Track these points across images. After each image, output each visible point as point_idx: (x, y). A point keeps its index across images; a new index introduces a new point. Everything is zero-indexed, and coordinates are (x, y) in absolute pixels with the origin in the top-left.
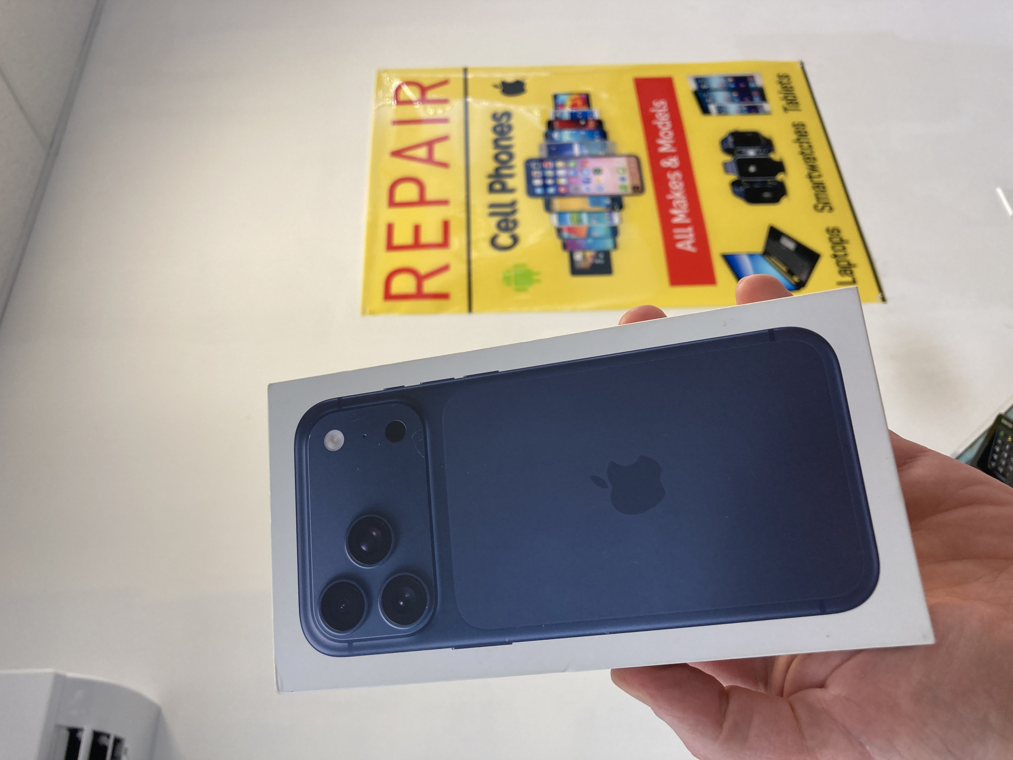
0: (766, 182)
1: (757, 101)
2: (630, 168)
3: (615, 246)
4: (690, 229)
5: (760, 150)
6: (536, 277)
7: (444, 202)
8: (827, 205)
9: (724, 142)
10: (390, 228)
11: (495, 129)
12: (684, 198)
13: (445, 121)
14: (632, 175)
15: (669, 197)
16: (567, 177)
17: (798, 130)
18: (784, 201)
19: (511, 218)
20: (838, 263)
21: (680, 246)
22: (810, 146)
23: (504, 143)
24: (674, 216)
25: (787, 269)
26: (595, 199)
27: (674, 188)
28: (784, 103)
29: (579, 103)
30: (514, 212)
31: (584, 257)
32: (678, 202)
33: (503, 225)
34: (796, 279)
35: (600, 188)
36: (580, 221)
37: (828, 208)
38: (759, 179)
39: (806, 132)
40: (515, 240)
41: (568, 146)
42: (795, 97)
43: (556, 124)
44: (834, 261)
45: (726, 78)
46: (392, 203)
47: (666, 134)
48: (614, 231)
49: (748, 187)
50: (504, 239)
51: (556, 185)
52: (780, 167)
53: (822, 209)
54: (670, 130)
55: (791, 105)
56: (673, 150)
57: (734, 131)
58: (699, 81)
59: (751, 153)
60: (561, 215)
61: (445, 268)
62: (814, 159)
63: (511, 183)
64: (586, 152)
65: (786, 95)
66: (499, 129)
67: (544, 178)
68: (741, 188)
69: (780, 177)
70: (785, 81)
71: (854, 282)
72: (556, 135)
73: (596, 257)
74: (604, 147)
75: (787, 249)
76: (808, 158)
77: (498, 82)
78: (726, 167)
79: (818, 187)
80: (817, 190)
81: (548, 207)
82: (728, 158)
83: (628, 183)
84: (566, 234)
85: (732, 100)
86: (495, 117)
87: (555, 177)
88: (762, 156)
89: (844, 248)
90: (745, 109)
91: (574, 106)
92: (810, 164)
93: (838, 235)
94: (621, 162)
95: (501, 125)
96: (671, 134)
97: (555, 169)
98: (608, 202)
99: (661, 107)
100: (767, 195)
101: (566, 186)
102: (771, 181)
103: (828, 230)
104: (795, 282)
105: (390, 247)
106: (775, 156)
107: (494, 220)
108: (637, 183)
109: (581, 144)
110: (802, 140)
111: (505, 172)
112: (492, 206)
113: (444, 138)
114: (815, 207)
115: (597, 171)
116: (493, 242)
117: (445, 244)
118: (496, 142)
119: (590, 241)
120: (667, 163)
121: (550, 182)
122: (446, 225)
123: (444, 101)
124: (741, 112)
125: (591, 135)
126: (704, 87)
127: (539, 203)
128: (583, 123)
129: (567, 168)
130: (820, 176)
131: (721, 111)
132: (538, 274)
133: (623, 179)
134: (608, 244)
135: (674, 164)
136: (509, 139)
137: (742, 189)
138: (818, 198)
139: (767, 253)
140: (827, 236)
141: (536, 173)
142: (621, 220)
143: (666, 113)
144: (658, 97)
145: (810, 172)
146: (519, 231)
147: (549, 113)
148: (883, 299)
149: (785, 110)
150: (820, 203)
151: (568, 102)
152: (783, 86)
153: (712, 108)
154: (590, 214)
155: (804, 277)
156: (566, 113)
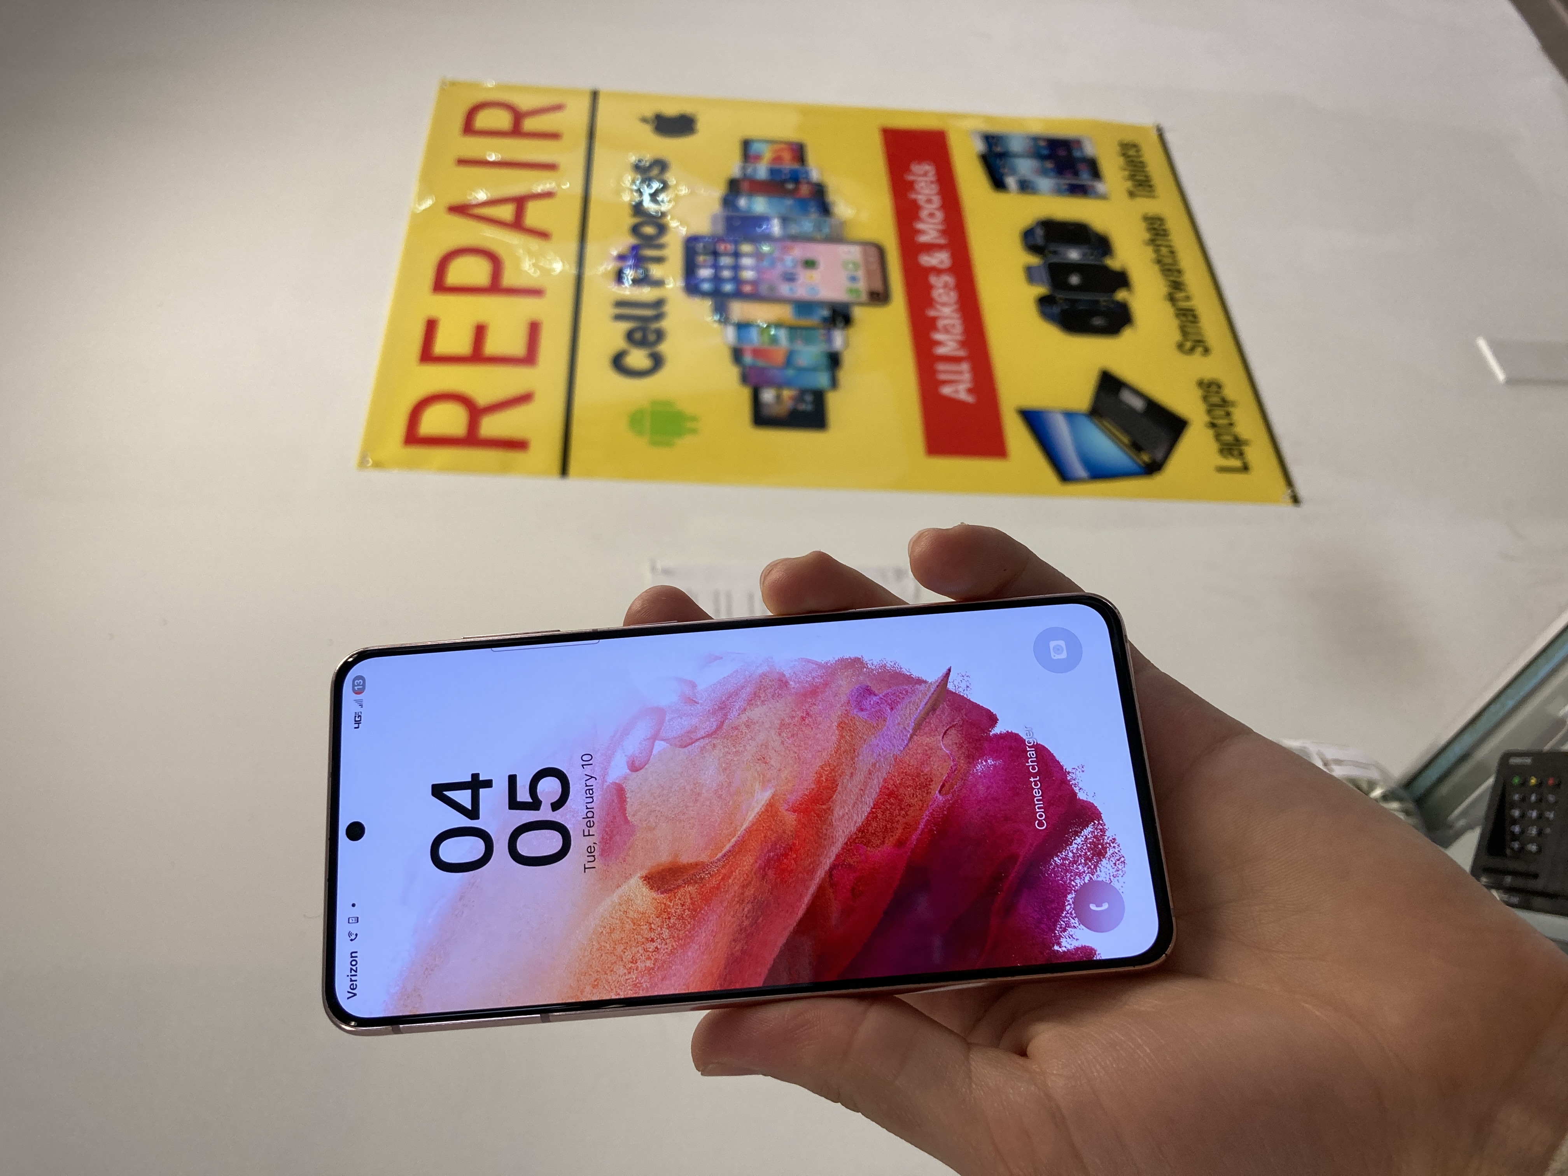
0: (1097, 302)
1: (1085, 178)
2: (867, 262)
3: (834, 383)
4: (965, 367)
5: (1089, 252)
6: (689, 425)
7: (535, 292)
8: (1199, 344)
9: (1028, 236)
10: (431, 327)
12: (956, 315)
13: (550, 167)
14: (869, 274)
16: (757, 269)
17: (1151, 226)
18: (1127, 334)
19: (655, 326)
20: (1218, 437)
21: (946, 390)
22: (1172, 252)
24: (938, 343)
25: (1131, 441)
26: (804, 307)
27: (940, 300)
28: (1129, 184)
29: (787, 156)
30: (659, 317)
31: (778, 397)
32: (946, 322)
33: (638, 336)
34: (1146, 458)
35: (812, 289)
36: (774, 340)
37: (1200, 350)
38: (1086, 296)
39: (1165, 230)
40: (658, 362)
41: (761, 220)
42: (1147, 176)
43: (745, 186)
44: (1210, 433)
45: (1035, 139)
46: (440, 287)
47: (931, 215)
48: (834, 361)
49: (1066, 308)
50: (638, 358)
51: (737, 280)
52: (1121, 280)
53: (1192, 350)
54: (937, 209)
55: (1140, 188)
56: (942, 241)
57: (1045, 219)
58: (990, 140)
59: (1074, 255)
60: (742, 327)
61: (524, 398)
62: (1179, 272)
63: (658, 271)
64: (794, 229)
65: (1133, 173)
67: (717, 267)
68: (1054, 307)
69: (1121, 295)
70: (1132, 152)
71: (1245, 468)
72: (742, 202)
73: (800, 397)
74: (823, 226)
75: (1131, 410)
76: (1169, 270)
77: (649, 111)
78: (1031, 274)
79: (1184, 315)
80: (1184, 319)
81: (721, 315)
82: (1034, 260)
83: (862, 286)
84: (748, 359)
85: (1044, 172)
86: (639, 164)
87: (736, 268)
88: (1091, 260)
89: (1228, 414)
90: (1066, 187)
91: (777, 159)
92: (1172, 278)
93: (1217, 392)
94: (853, 253)
96: (940, 216)
97: (737, 255)
98: (826, 313)
99: (925, 174)
100: (1098, 321)
101: (754, 283)
102: (1105, 301)
103: (1201, 384)
104: (1144, 462)
105: (427, 355)
106: (1114, 263)
107: (623, 327)
108: (878, 286)
109: (784, 221)
110: (1159, 242)
111: (649, 252)
112: (621, 304)
113: (545, 195)
114: (1180, 346)
115: (810, 264)
116: (618, 362)
117: (530, 358)
118: (638, 207)
119: (790, 372)
120: (928, 260)
121: (726, 274)
122: (534, 329)
123: (554, 136)
124: (1059, 191)
125: (803, 205)
126: (999, 149)
127: (703, 307)
128: (790, 186)
129: (759, 256)
130: (1188, 298)
131: (1025, 187)
132: (694, 419)
133: (853, 279)
134: (822, 380)
135: (942, 262)
136: (661, 202)
137: (1056, 310)
138: (1184, 332)
139: (1096, 412)
140: (1198, 393)
141: (703, 259)
142: (847, 343)
143: (932, 182)
144: (921, 158)
145: (1172, 291)
146: (664, 348)
147: (733, 167)
148: (1295, 500)
149: (1132, 194)
150: (1187, 340)
151: (767, 154)
152: (1129, 159)
153: (1011, 181)
154: (793, 330)
155: (1159, 455)
156: (762, 171)
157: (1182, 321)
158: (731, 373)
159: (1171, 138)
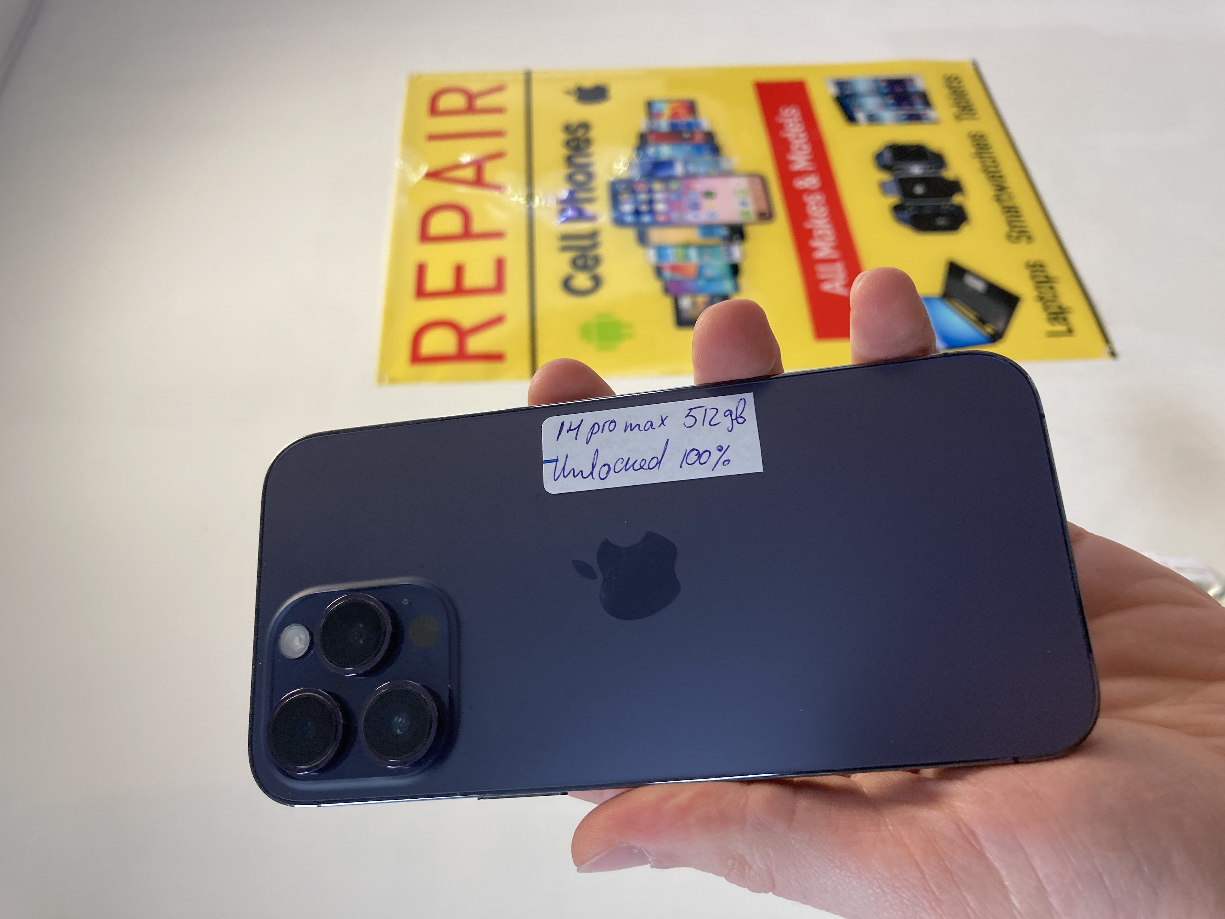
0: (938, 207)
1: (919, 108)
2: (753, 190)
3: (737, 288)
4: (839, 266)
5: (928, 167)
6: (628, 331)
7: (497, 235)
8: (1024, 234)
9: (879, 158)
10: (421, 270)
11: (568, 143)
12: (828, 226)
13: (498, 134)
14: (756, 198)
15: (808, 225)
16: (668, 201)
17: (975, 143)
18: (965, 230)
19: (591, 253)
20: (1046, 308)
21: (826, 287)
22: (994, 162)
23: (580, 160)
24: (814, 249)
25: (976, 316)
26: (708, 229)
27: (814, 215)
28: (955, 110)
29: (682, 111)
30: (595, 246)
31: (694, 304)
32: (821, 232)
33: (580, 262)
34: (989, 329)
35: (713, 214)
36: (686, 257)
37: (1025, 238)
38: (930, 203)
39: (986, 145)
40: (597, 282)
41: (667, 164)
42: (968, 102)
43: (651, 138)
44: (1038, 306)
45: (876, 81)
46: (425, 237)
47: (800, 149)
48: (735, 270)
49: (915, 213)
50: (582, 281)
51: (651, 212)
52: (955, 187)
53: (1018, 238)
54: (806, 143)
55: (963, 112)
56: (811, 168)
57: (891, 144)
58: (841, 85)
59: (916, 170)
60: (661, 250)
61: (498, 320)
62: (1001, 177)
63: (589, 209)
64: (692, 168)
65: (957, 101)
66: (574, 144)
67: (636, 202)
68: (906, 212)
69: (957, 199)
70: (954, 84)
71: (1070, 331)
72: (651, 151)
74: (717, 164)
75: (974, 292)
76: (993, 176)
77: (571, 85)
78: (884, 188)
79: (1009, 212)
80: (1009, 214)
81: (643, 239)
82: (885, 176)
83: (751, 209)
84: (668, 274)
85: (886, 106)
86: (568, 128)
87: (651, 202)
88: (931, 173)
89: (1052, 288)
90: (905, 117)
91: (675, 115)
92: (996, 183)
93: (1043, 271)
94: (740, 184)
95: (577, 139)
96: (807, 148)
97: (650, 191)
98: (724, 232)
99: (792, 117)
100: (941, 221)
101: (667, 214)
102: (945, 205)
103: (1028, 266)
104: (989, 333)
105: (421, 292)
106: (949, 174)
107: (568, 256)
108: (764, 207)
109: (686, 163)
110: (984, 155)
111: (582, 195)
112: (565, 237)
113: (498, 155)
114: (1009, 237)
115: (709, 194)
116: (567, 285)
117: (499, 287)
118: (569, 160)
119: (701, 283)
120: (802, 183)
121: (644, 208)
122: (500, 265)
123: (498, 110)
124: (900, 120)
125: (698, 148)
126: (848, 92)
127: (629, 234)
128: (687, 136)
129: (667, 190)
130: (1011, 198)
131: (872, 119)
132: (629, 326)
133: (744, 204)
134: (726, 286)
135: (812, 184)
136: (588, 155)
137: (906, 215)
138: (1011, 224)
139: (947, 295)
140: (1026, 273)
141: (625, 197)
142: (744, 255)
143: (799, 122)
144: (788, 102)
145: (998, 193)
146: (602, 270)
147: (641, 123)
148: (1113, 354)
149: (958, 118)
150: (1014, 231)
151: (666, 110)
152: (953, 90)
153: (860, 116)
154: (701, 248)
155: (1000, 326)
156: (663, 124)
157: (1008, 217)
158: (655, 286)
159: (986, 71)
